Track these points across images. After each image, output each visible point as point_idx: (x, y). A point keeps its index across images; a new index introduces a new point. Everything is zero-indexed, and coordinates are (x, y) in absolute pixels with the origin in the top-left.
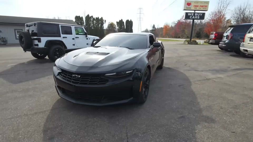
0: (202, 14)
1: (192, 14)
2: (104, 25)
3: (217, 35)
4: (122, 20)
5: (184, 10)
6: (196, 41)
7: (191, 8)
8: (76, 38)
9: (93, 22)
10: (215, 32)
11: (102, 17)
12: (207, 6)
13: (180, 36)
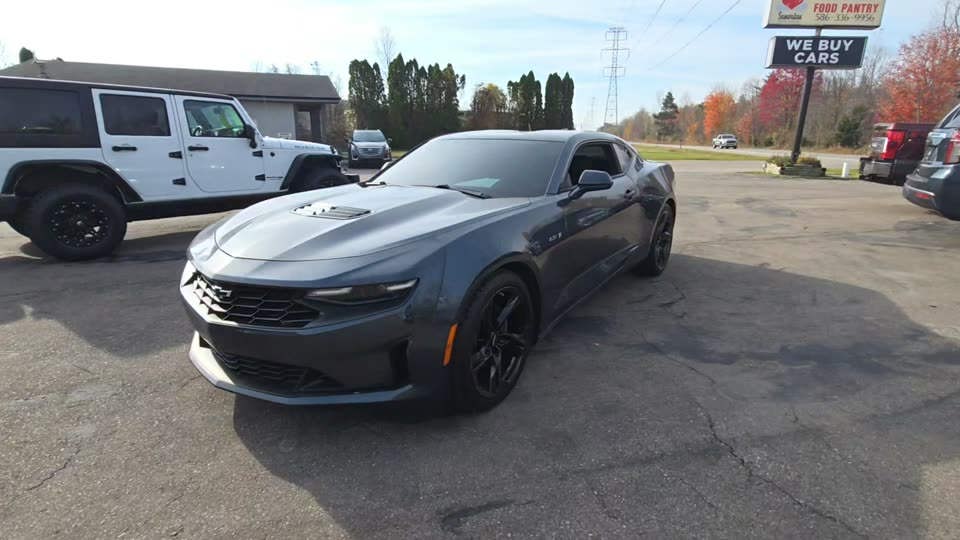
0: (851, 42)
1: (806, 41)
2: (458, 93)
3: (899, 135)
4: (531, 74)
5: (769, 26)
6: (817, 164)
7: (800, 18)
8: (191, 149)
9: (417, 82)
10: (891, 127)
11: (450, 65)
12: (876, 6)
13: (774, 140)
